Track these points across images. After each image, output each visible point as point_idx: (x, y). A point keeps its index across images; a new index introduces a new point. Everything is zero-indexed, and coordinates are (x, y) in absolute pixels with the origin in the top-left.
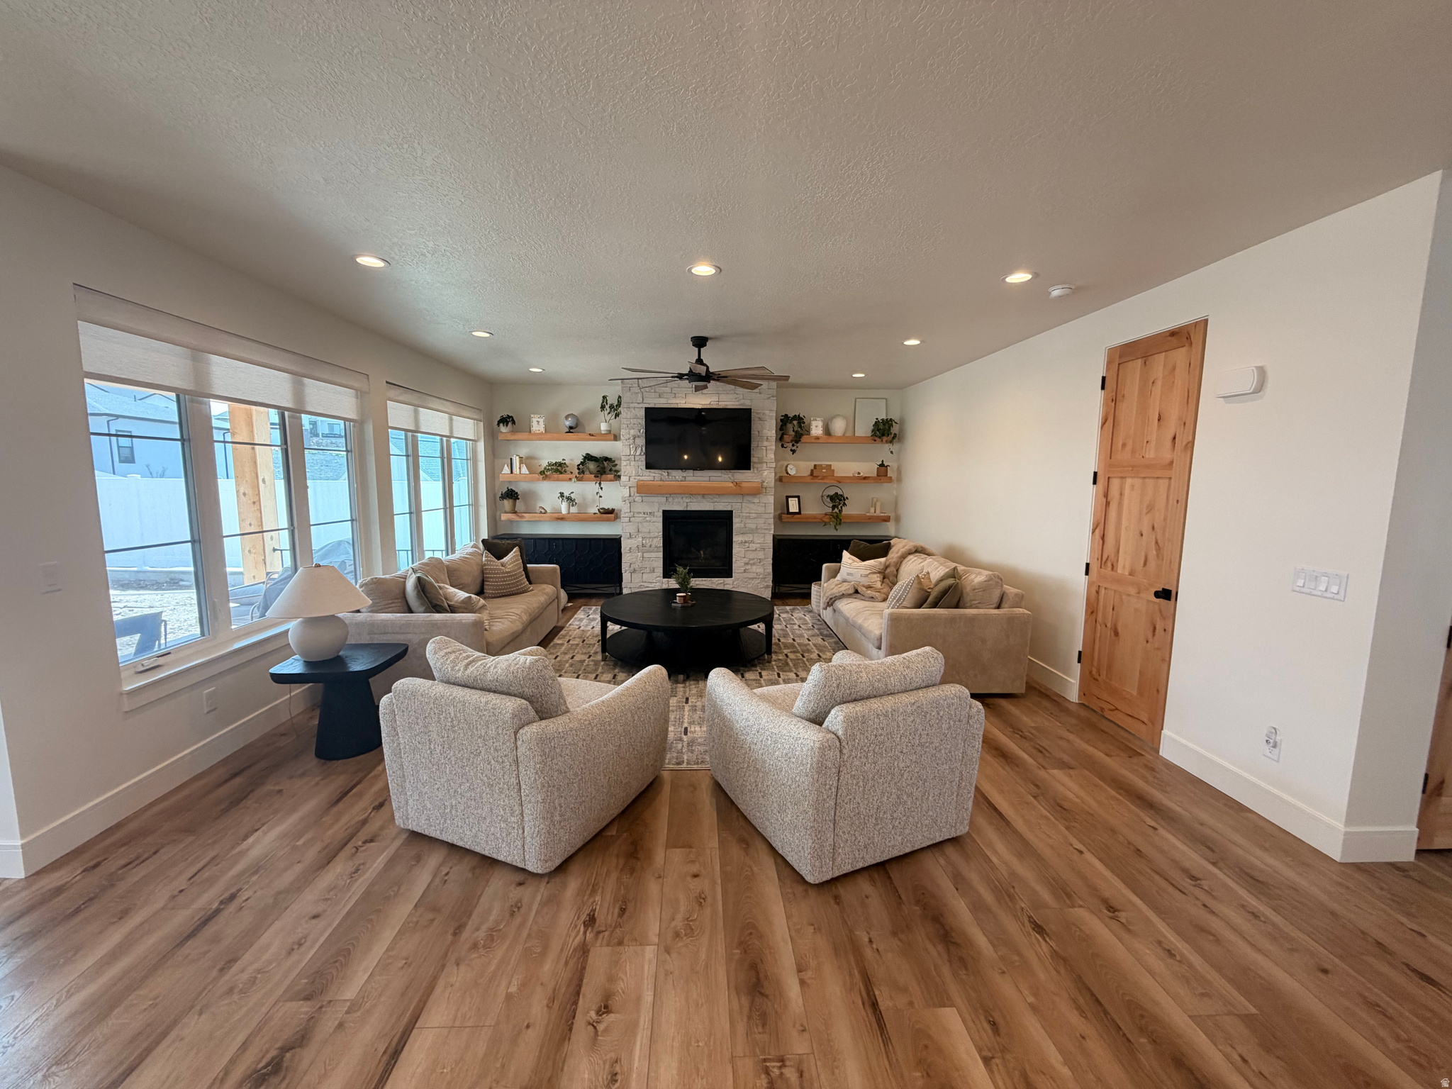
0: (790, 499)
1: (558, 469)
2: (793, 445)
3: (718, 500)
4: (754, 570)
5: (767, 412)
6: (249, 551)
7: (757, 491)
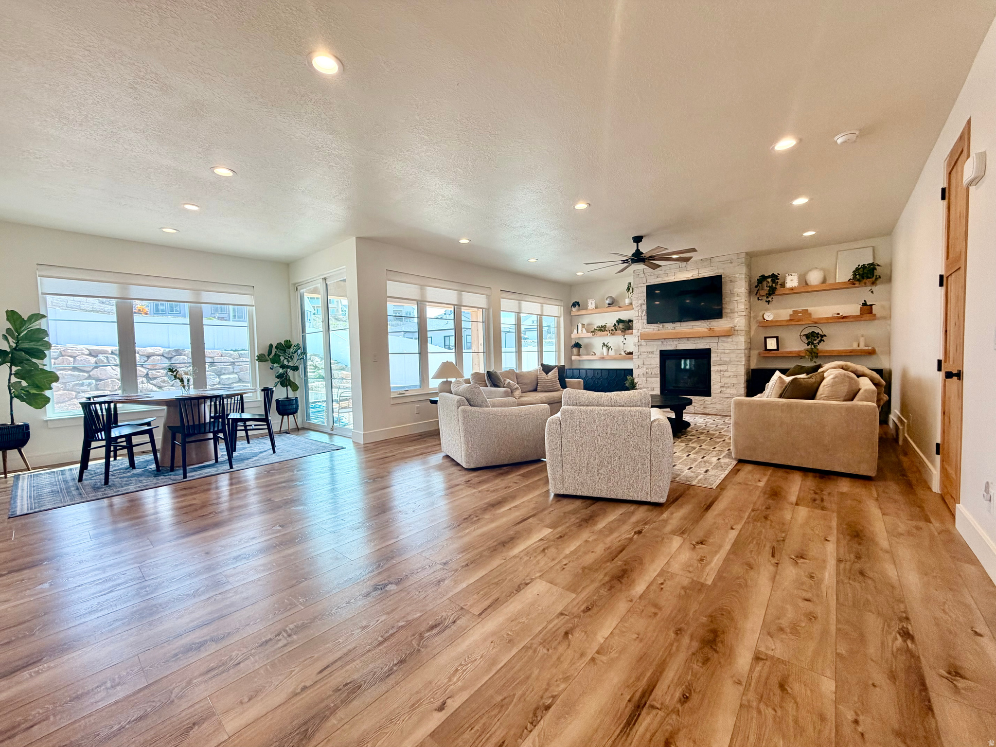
0: (768, 339)
1: (602, 329)
2: (767, 298)
3: (699, 342)
4: (729, 392)
5: (737, 276)
7: (729, 334)
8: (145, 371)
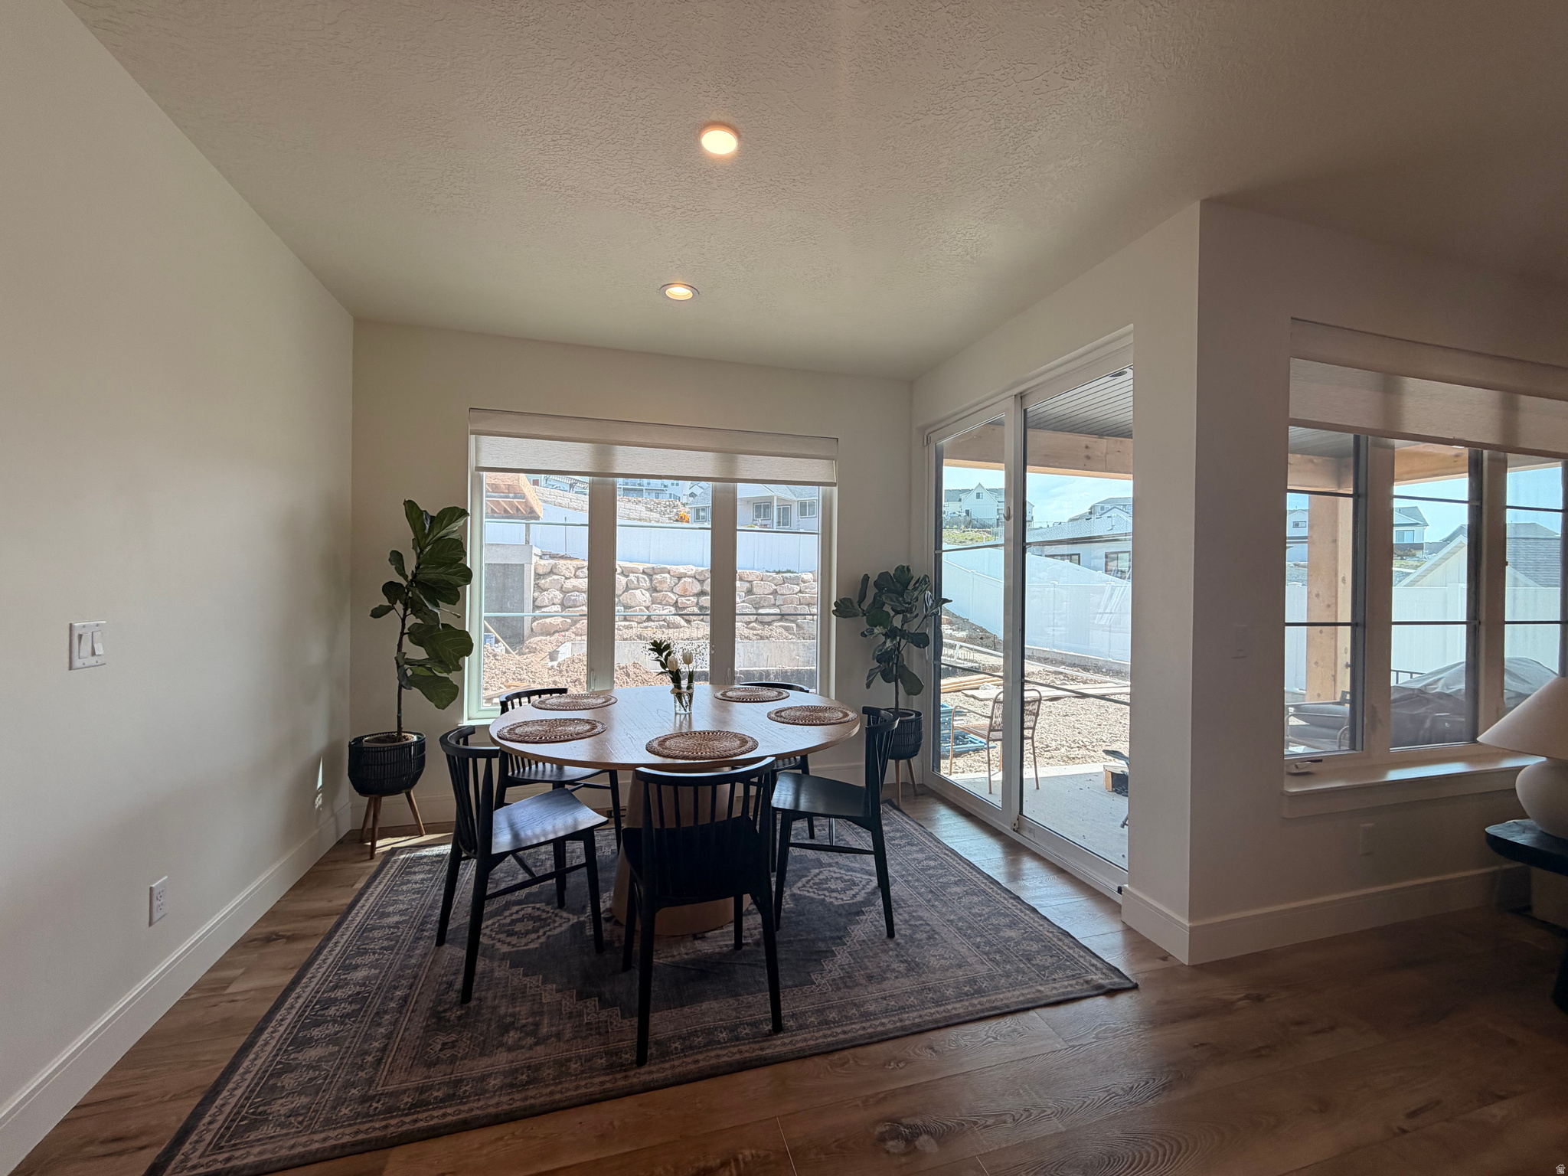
6: (1316, 663)
8: (674, 598)
